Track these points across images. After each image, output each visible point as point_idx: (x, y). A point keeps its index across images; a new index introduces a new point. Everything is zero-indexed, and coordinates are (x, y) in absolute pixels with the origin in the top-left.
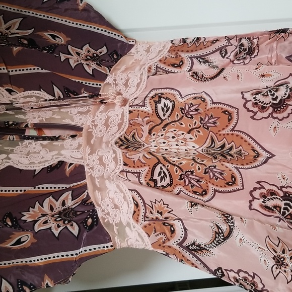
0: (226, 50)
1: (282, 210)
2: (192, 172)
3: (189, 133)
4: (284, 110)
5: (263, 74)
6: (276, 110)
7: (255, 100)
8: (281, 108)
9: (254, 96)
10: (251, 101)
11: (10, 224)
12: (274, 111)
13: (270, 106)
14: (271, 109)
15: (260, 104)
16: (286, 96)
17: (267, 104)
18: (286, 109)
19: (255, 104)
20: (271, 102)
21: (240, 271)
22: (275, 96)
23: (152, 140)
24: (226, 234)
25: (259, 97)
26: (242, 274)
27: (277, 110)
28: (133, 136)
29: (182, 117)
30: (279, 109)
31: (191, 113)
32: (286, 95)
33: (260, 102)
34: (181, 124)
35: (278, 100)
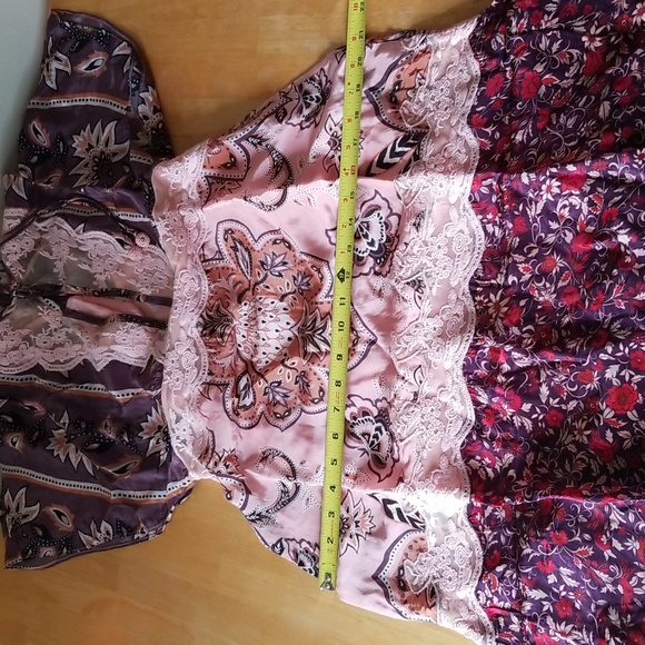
0: (284, 110)
1: (371, 439)
2: (280, 383)
3: (281, 300)
11: (126, 439)
21: (302, 540)
23: (242, 313)
24: (291, 494)
26: (304, 545)
28: (218, 310)
29: (266, 275)
31: (277, 269)
34: (267, 287)
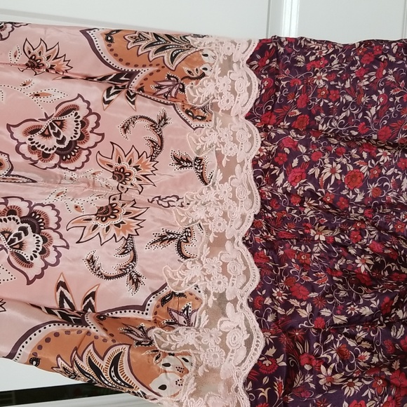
4: (76, 157)
5: (36, 93)
6: (64, 158)
7: (32, 143)
8: (71, 155)
9: (29, 137)
10: (25, 143)
12: (62, 160)
13: (55, 152)
14: (57, 158)
15: (40, 148)
16: (78, 136)
17: (50, 150)
18: (79, 156)
19: (33, 149)
20: (55, 147)
22: (61, 137)
25: (37, 138)
27: (66, 158)
30: (69, 157)
32: (76, 134)
33: (39, 146)
35: (66, 143)
